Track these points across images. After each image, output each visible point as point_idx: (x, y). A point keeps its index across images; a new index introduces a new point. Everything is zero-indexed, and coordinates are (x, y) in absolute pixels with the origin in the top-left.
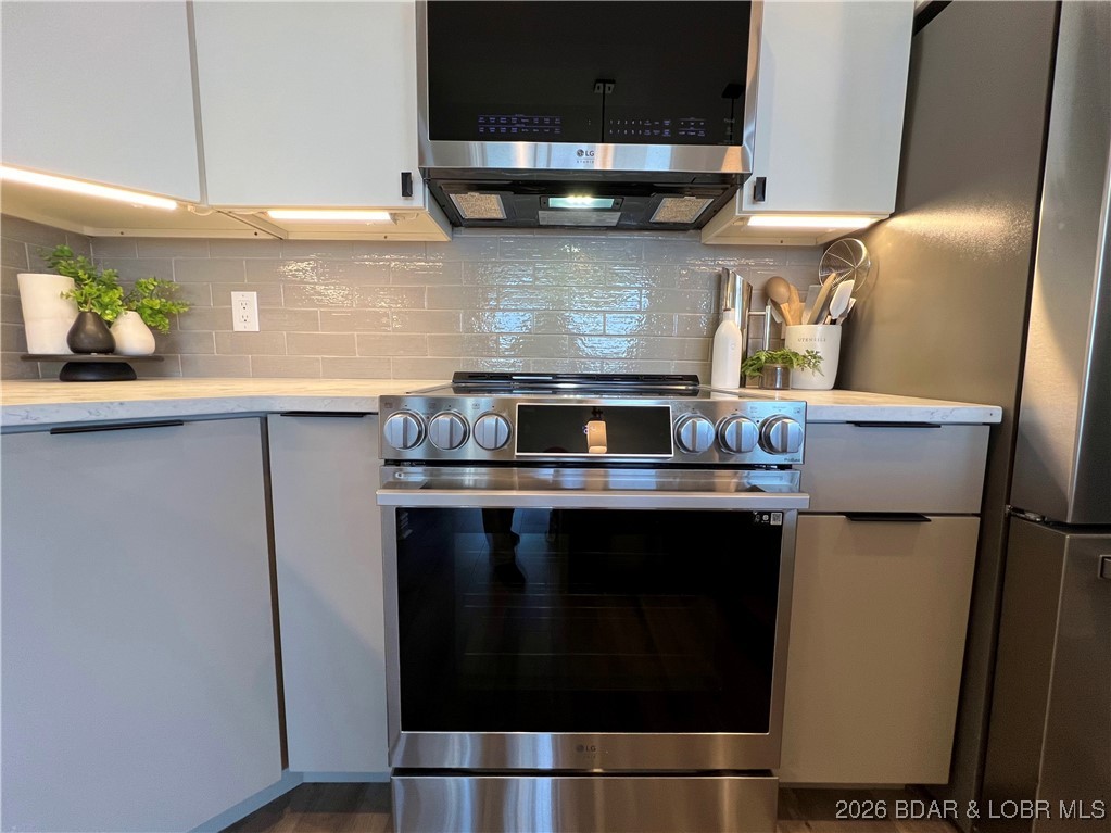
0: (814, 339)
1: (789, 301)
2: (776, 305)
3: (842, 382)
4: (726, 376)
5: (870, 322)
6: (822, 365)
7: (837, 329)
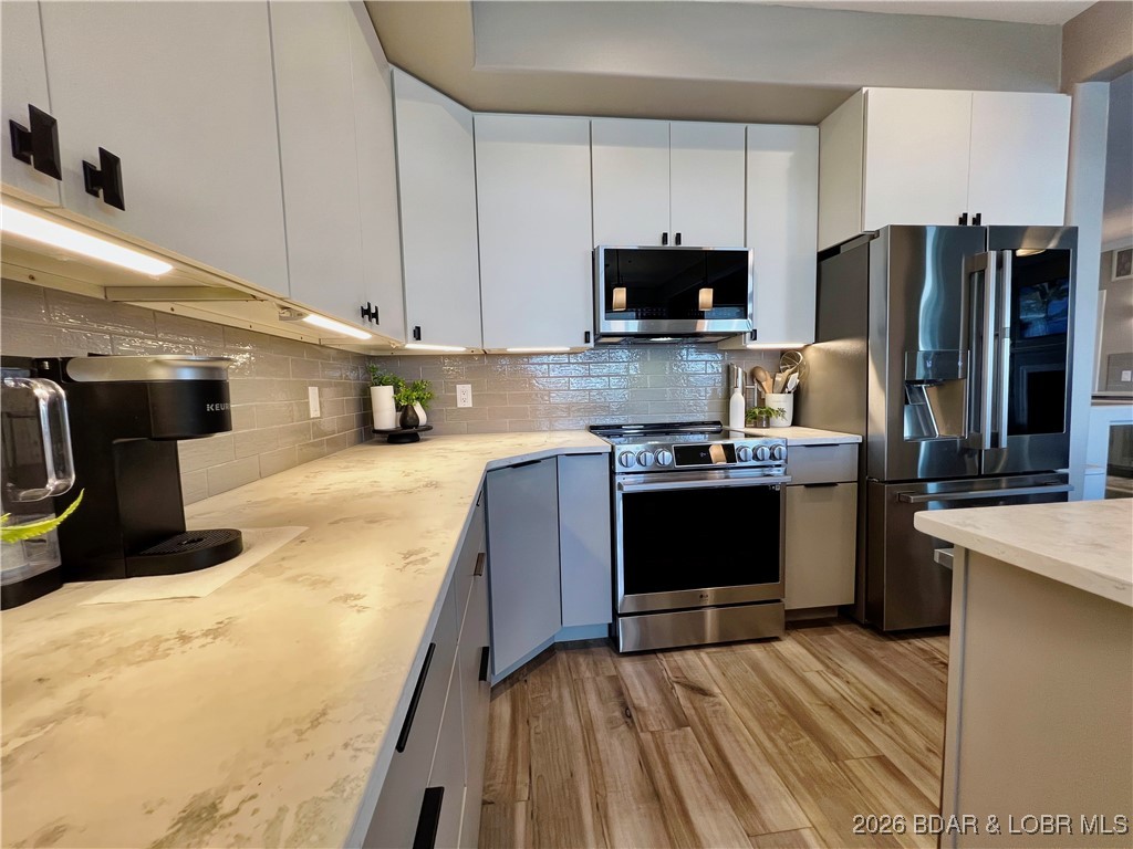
0: (780, 402)
1: (766, 380)
2: (759, 383)
3: (795, 423)
4: (737, 422)
5: (807, 391)
6: (786, 415)
7: (792, 395)
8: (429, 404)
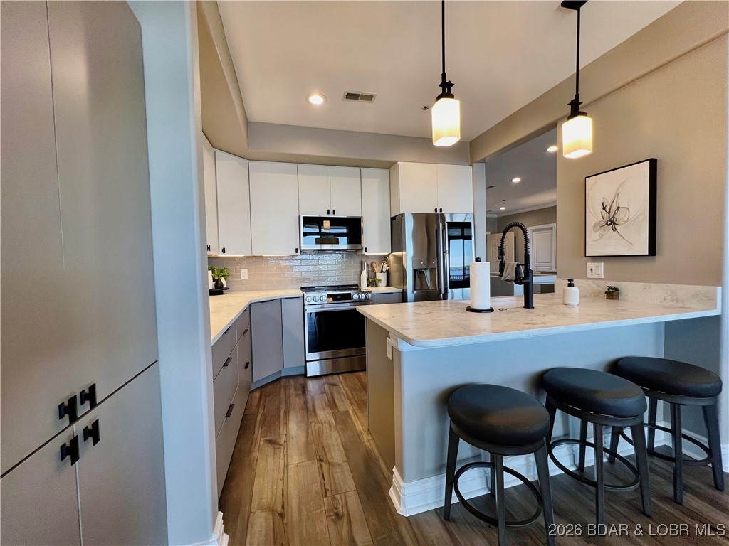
0: (381, 277)
1: (376, 267)
2: (373, 268)
3: (388, 284)
4: (364, 286)
6: (384, 282)
7: (385, 274)
8: (228, 278)
